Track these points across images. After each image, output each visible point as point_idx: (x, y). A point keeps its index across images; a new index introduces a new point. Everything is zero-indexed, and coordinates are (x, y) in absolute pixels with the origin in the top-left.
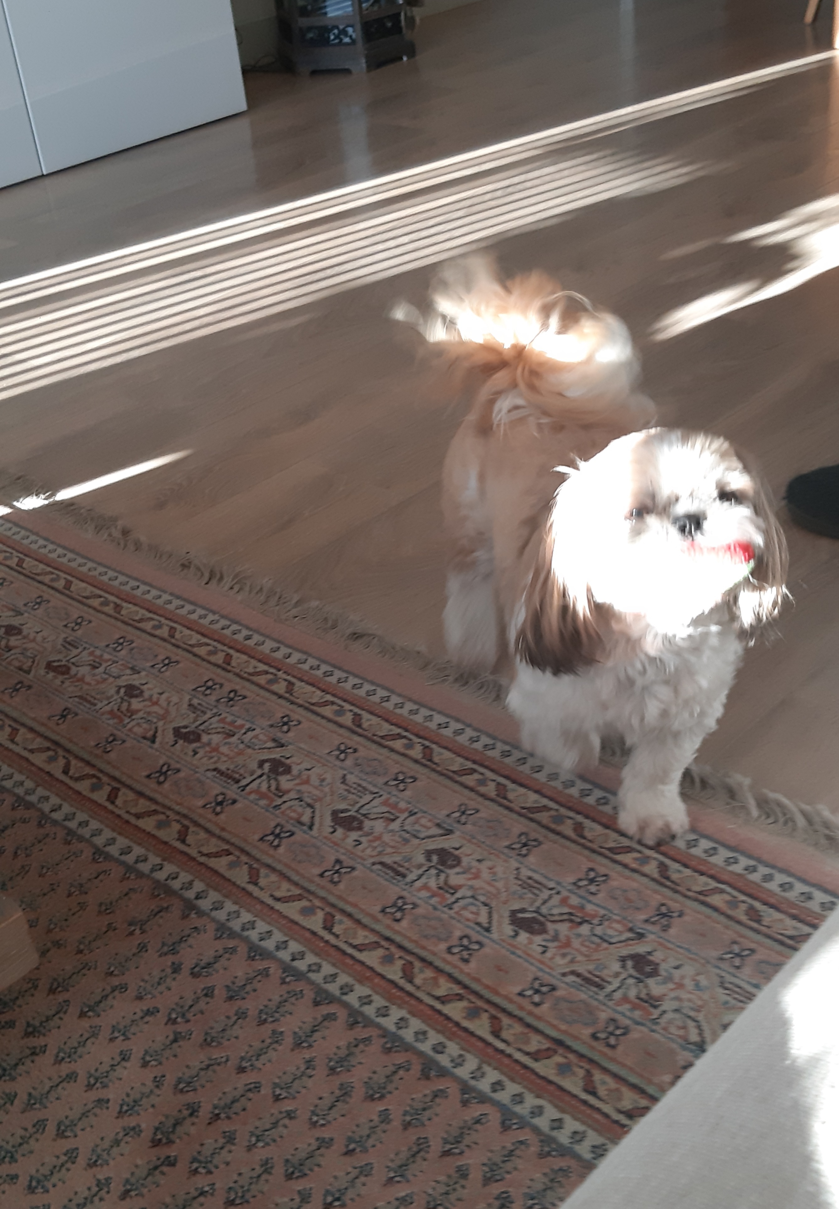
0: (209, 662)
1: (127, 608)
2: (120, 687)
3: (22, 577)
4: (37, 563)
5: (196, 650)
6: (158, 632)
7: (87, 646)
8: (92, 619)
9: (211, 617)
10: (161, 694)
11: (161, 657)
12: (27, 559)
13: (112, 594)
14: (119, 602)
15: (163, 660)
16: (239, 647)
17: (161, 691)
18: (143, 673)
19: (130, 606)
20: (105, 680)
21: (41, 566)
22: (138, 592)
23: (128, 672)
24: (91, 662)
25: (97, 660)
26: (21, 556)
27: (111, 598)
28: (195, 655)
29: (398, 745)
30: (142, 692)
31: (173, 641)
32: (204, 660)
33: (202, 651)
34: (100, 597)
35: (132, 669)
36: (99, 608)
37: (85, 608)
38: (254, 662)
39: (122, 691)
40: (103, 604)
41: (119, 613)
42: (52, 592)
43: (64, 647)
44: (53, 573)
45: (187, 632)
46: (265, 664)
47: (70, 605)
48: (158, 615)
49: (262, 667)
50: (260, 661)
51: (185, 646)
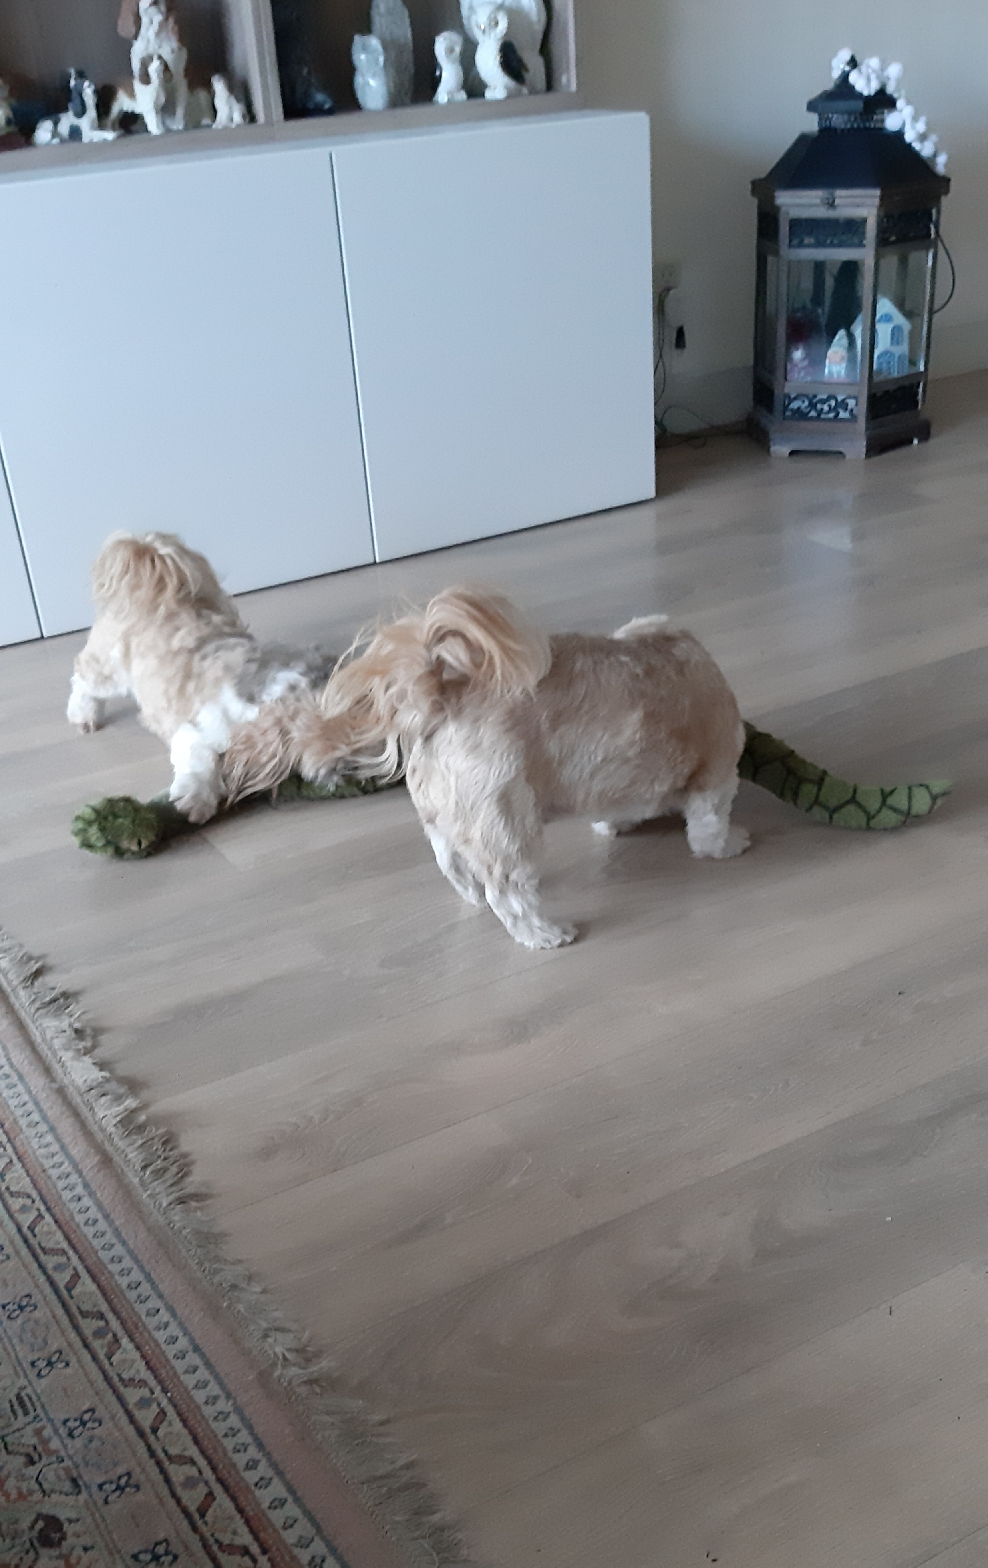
0: (178, 1502)
1: (125, 1350)
2: (39, 1516)
3: (24, 1251)
4: (54, 1227)
5: (171, 1469)
6: (138, 1415)
7: (42, 1415)
8: (73, 1362)
9: (222, 1405)
10: (86, 1549)
11: (121, 1470)
12: (48, 1218)
13: (119, 1317)
14: (120, 1333)
15: (120, 1478)
16: (231, 1483)
17: (89, 1545)
18: (84, 1496)
19: (130, 1346)
20: (31, 1493)
21: (59, 1236)
22: (151, 1323)
23: (67, 1486)
24: (31, 1450)
25: (40, 1449)
26: (43, 1208)
27: (115, 1324)
28: (167, 1480)
30: (63, 1538)
31: (152, 1438)
32: (174, 1495)
33: (178, 1473)
34: (102, 1316)
35: (74, 1481)
36: (90, 1339)
37: (73, 1335)
38: (239, 1523)
39: (40, 1524)
40: (99, 1334)
41: (109, 1358)
42: (48, 1290)
43: (12, 1406)
44: (64, 1252)
45: (178, 1425)
46: (252, 1531)
47: (57, 1322)
48: (156, 1377)
49: (245, 1538)
50: (247, 1522)
51: (162, 1456)
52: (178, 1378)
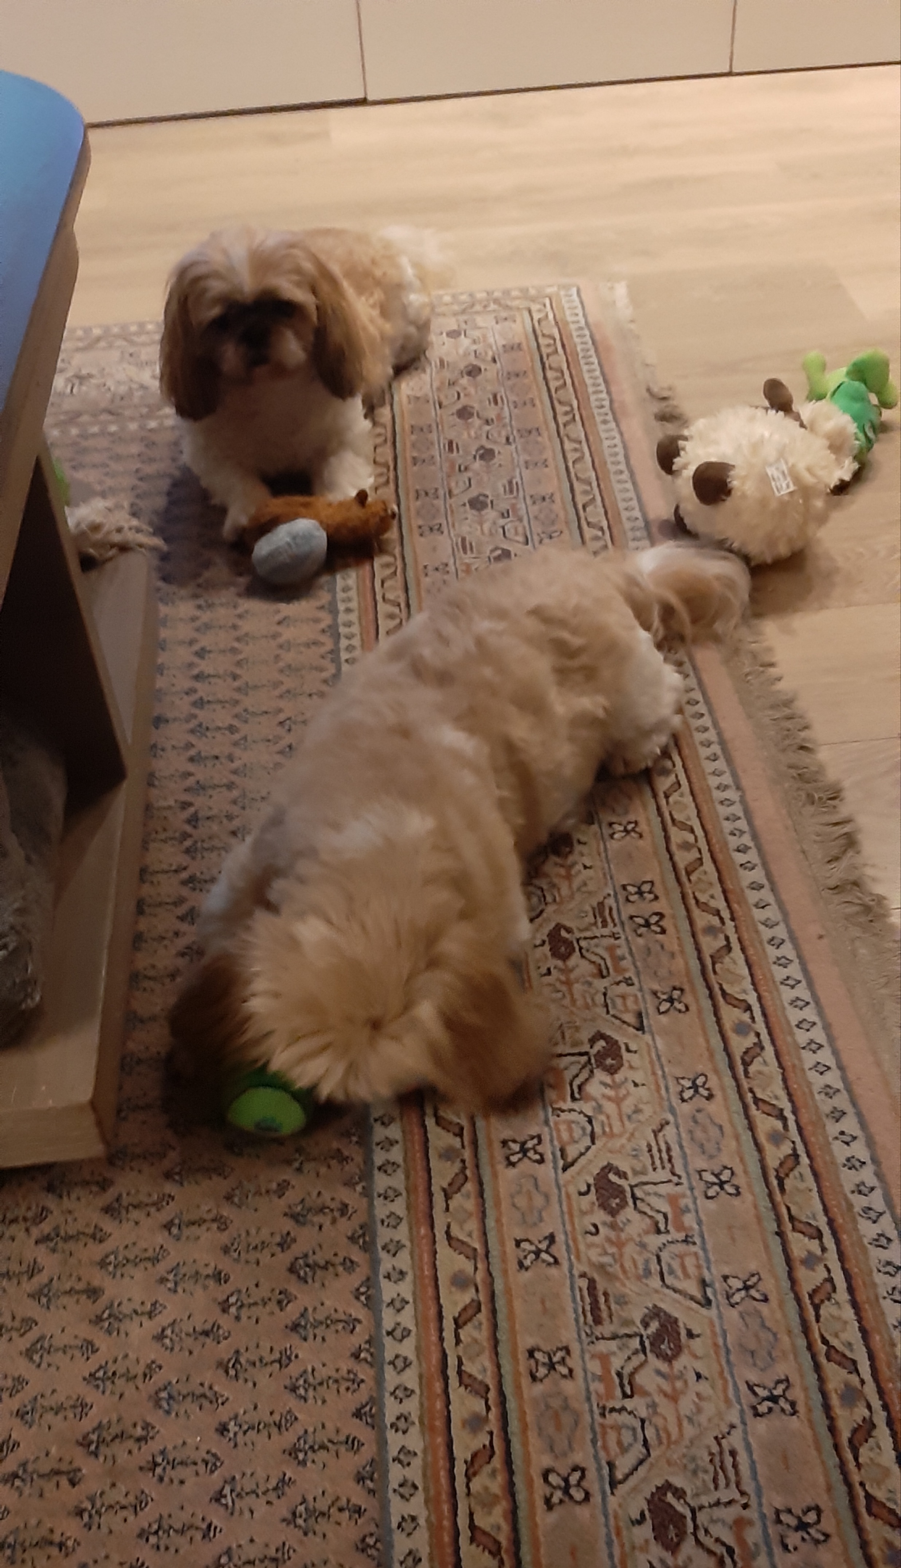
0: (671, 857)
5: (673, 830)
9: (730, 794)
10: (587, 868)
16: (720, 857)
17: (589, 864)
28: (667, 838)
29: (766, 1124)
30: (571, 852)
31: (663, 803)
32: (669, 850)
33: (678, 835)
38: (717, 890)
45: (688, 800)
46: (727, 901)
49: (720, 903)
50: (725, 892)
51: (669, 818)
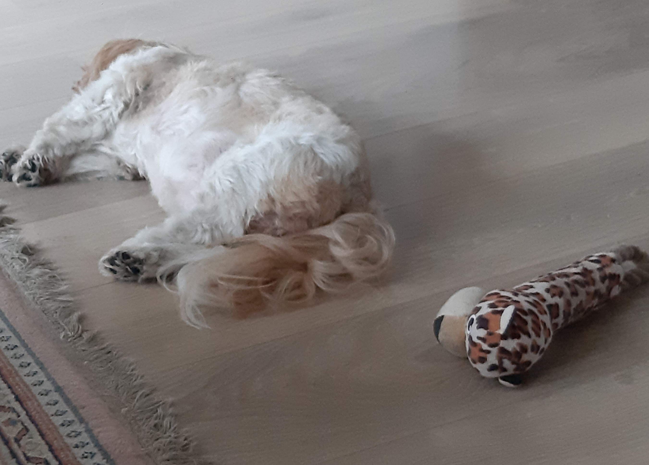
6: (7, 431)
9: (76, 427)
22: (23, 372)
31: (14, 445)
48: (22, 406)
52: (41, 408)
